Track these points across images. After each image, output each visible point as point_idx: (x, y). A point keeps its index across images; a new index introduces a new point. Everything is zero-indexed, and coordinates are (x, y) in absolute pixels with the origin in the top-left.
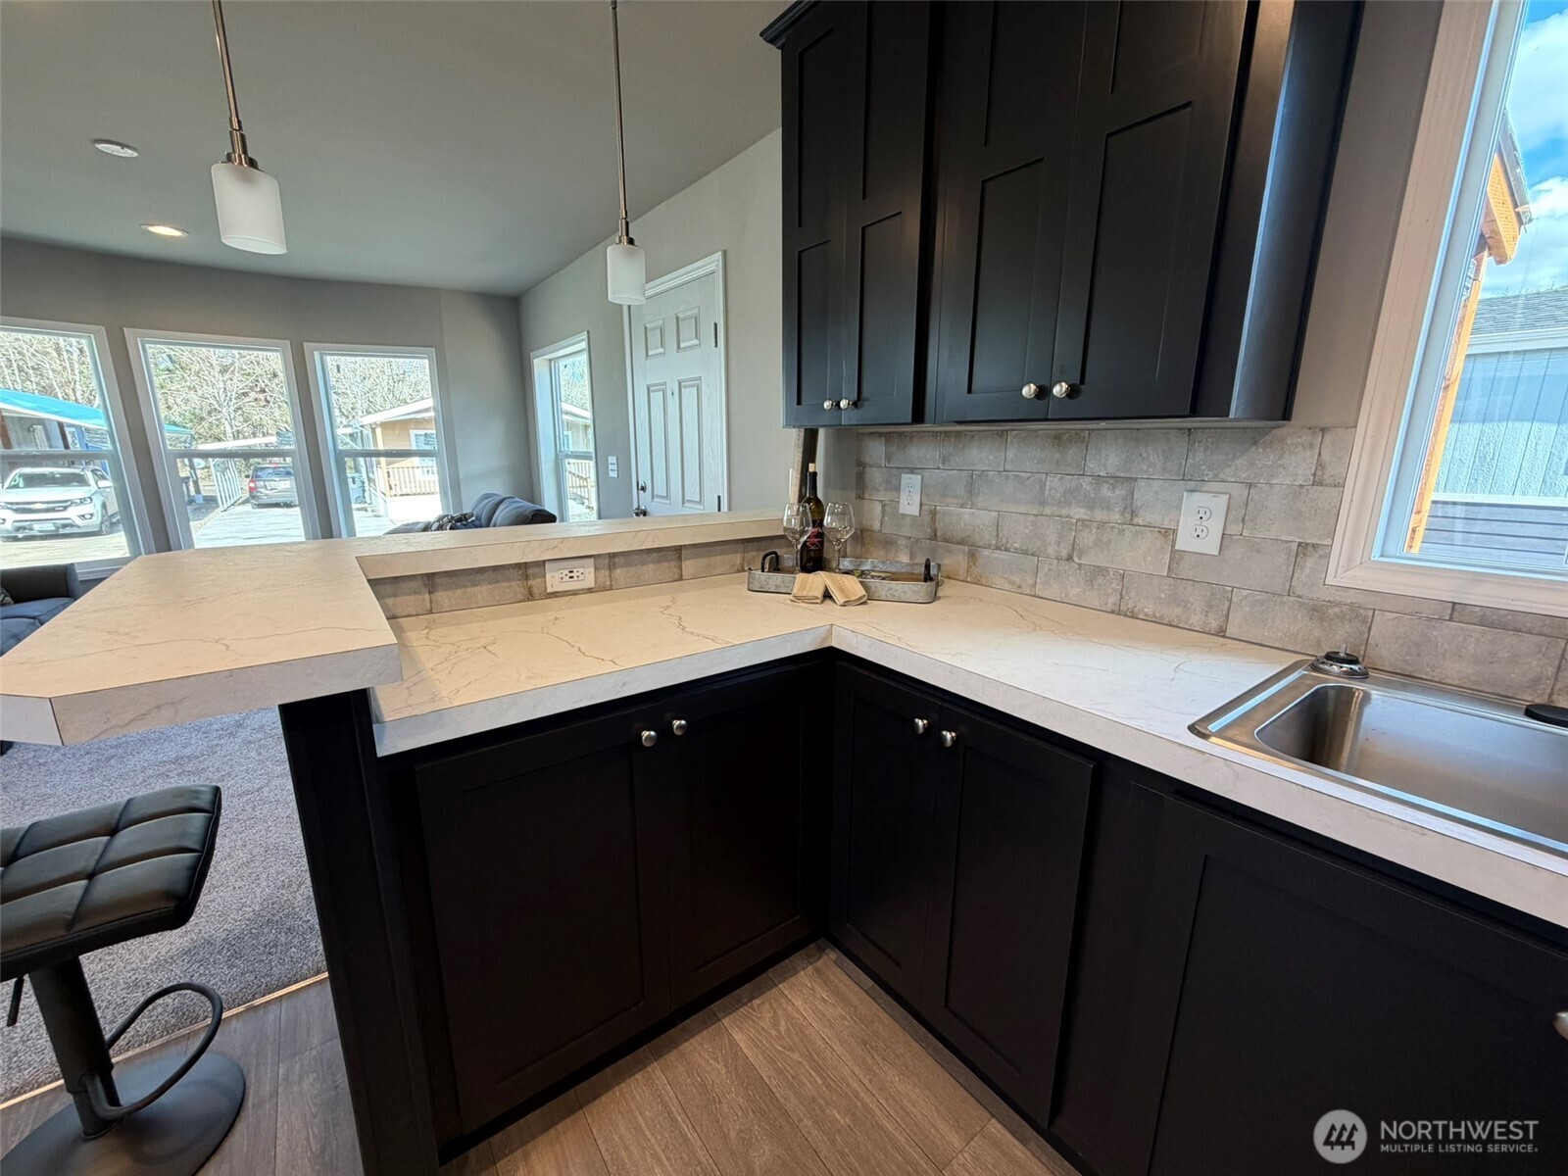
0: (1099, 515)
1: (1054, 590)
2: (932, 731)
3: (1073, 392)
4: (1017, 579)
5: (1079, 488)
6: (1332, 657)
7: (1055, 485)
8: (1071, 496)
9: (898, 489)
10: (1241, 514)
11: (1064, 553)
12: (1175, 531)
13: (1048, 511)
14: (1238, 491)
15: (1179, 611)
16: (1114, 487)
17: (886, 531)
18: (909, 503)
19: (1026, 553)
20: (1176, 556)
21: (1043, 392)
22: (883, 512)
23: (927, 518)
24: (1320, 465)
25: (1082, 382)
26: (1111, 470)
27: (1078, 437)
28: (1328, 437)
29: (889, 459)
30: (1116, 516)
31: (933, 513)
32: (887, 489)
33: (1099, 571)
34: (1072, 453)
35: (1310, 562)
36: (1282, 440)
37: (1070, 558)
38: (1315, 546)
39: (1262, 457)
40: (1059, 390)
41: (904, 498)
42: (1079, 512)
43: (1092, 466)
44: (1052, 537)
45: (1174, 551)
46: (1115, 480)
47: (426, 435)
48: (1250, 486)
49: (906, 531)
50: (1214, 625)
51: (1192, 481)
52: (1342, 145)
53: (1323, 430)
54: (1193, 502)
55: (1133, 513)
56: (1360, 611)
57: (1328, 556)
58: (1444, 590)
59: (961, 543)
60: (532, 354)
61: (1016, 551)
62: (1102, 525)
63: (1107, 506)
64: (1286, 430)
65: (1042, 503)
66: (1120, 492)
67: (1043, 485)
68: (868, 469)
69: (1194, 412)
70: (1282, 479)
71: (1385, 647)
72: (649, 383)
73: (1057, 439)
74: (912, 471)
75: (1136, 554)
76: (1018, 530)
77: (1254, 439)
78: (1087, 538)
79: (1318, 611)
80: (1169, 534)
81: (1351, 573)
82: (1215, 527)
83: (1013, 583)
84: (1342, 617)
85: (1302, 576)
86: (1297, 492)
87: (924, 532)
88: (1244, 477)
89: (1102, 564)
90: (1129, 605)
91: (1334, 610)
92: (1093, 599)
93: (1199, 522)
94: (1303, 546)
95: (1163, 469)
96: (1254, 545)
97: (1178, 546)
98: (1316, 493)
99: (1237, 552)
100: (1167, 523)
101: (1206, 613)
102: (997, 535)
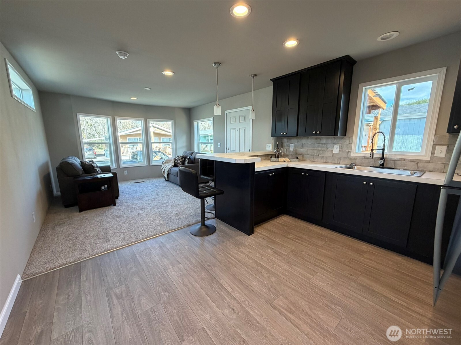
0: (323, 149)
1: (316, 160)
2: (305, 174)
3: (320, 133)
4: (310, 159)
5: (320, 145)
6: (352, 164)
7: (316, 145)
8: (318, 146)
9: (289, 147)
10: (341, 148)
11: (318, 155)
12: (333, 151)
13: (315, 149)
14: (341, 145)
15: (334, 161)
16: (324, 145)
17: (287, 153)
18: (292, 149)
19: (312, 155)
20: (333, 154)
21: (316, 133)
22: (286, 151)
23: (295, 151)
24: (350, 141)
25: (321, 131)
26: (324, 143)
27: (319, 138)
28: (350, 138)
29: (287, 142)
30: (325, 149)
31: (296, 150)
32: (287, 147)
33: (323, 157)
34: (318, 140)
35: (349, 153)
36: (345, 138)
37: (319, 155)
38: (350, 151)
39: (343, 140)
40: (318, 132)
41: (290, 148)
42: (320, 149)
43: (321, 142)
44: (316, 153)
45: (333, 153)
46: (325, 144)
47: (169, 139)
48: (342, 144)
49: (291, 153)
50: (339, 162)
51: (335, 144)
52: (350, 99)
53: (350, 137)
54: (335, 146)
55: (327, 148)
56: (355, 159)
57: (351, 152)
58: (363, 155)
59: (301, 154)
60: (194, 121)
61: (310, 155)
62: (323, 150)
63: (324, 148)
64: (345, 137)
65: (314, 148)
66: (325, 146)
67: (314, 145)
68: (283, 144)
69: (334, 135)
70: (346, 143)
71: (358, 163)
72: (231, 128)
73: (316, 139)
74: (292, 144)
75: (328, 154)
76: (310, 152)
77: (342, 138)
78: (321, 152)
79: (350, 159)
80: (332, 151)
81: (354, 154)
82: (338, 149)
83: (310, 160)
84: (353, 160)
85: (348, 155)
86: (347, 145)
87: (295, 153)
88: (341, 143)
89: (323, 156)
90: (327, 161)
91: (352, 159)
92: (322, 161)
93: (336, 149)
94: (348, 151)
95: (331, 142)
96: (343, 152)
97: (334, 152)
98: (349, 145)
99: (341, 153)
100: (332, 149)
101: (337, 161)
102: (307, 153)
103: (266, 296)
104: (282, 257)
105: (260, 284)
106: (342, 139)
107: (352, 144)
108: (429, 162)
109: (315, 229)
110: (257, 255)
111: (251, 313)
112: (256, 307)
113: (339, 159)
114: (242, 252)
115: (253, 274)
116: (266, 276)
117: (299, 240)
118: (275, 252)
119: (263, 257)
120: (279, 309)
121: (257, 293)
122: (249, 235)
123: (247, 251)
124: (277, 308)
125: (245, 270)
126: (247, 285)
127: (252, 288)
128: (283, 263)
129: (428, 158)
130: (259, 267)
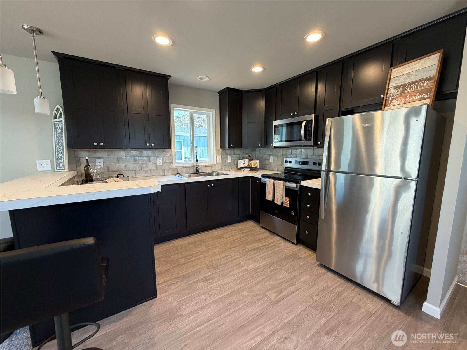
1: (139, 175)
3: (154, 145)
6: (177, 173)
7: (136, 158)
8: (140, 160)
9: (95, 162)
10: (163, 160)
12: (157, 163)
16: (146, 158)
18: (100, 165)
21: (150, 145)
23: (106, 168)
24: (170, 154)
27: (139, 151)
28: (170, 151)
30: (148, 162)
31: (108, 167)
32: (91, 163)
33: (147, 171)
34: (138, 153)
35: (171, 165)
37: (141, 170)
39: (165, 153)
40: (152, 145)
41: (97, 164)
44: (138, 167)
48: (164, 157)
50: (163, 174)
51: (158, 157)
54: (158, 159)
55: (150, 161)
56: (176, 168)
57: (173, 164)
59: (116, 171)
61: (131, 170)
62: (146, 163)
63: (146, 161)
65: (135, 162)
66: (148, 158)
67: (134, 159)
70: (167, 156)
74: (100, 159)
75: (152, 167)
76: (130, 167)
78: (143, 165)
79: (173, 170)
80: (156, 164)
81: (175, 165)
82: (161, 162)
85: (171, 166)
86: (169, 157)
87: (107, 171)
88: (163, 155)
89: (147, 169)
90: (152, 174)
91: (174, 169)
92: (147, 175)
93: (160, 162)
94: (170, 163)
95: (154, 155)
96: (166, 164)
97: (157, 165)
98: (170, 157)
99: (164, 165)
100: (156, 162)
101: (162, 173)
102: (126, 168)
103: (266, 304)
104: (215, 277)
105: (251, 306)
106: (163, 151)
107: (172, 156)
108: (215, 166)
109: (180, 243)
110: (204, 298)
111: (287, 321)
112: (280, 315)
113: (164, 171)
114: (193, 313)
115: (235, 309)
116: (240, 298)
117: (191, 258)
118: (205, 280)
119: (210, 293)
120: (280, 298)
121: (263, 311)
122: (156, 297)
123: (192, 306)
124: (278, 300)
125: (229, 315)
126: (251, 318)
127: (257, 314)
128: (223, 279)
129: (215, 163)
130: (226, 301)
